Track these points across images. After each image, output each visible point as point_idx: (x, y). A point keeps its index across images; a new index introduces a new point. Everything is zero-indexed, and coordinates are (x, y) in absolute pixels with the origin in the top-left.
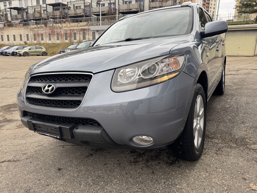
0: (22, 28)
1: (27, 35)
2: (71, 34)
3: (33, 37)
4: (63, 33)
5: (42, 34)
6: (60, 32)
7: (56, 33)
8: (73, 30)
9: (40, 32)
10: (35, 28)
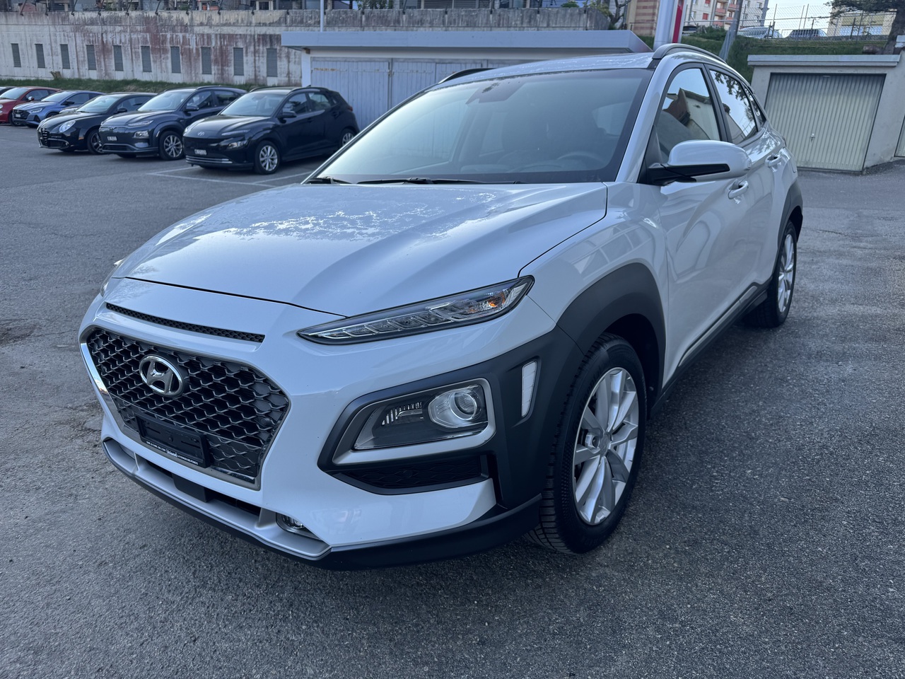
0: (46, 20)
1: (64, 48)
2: (223, 53)
3: (84, 55)
4: (193, 46)
5: (118, 48)
6: (186, 41)
7: (168, 46)
8: (232, 37)
9: (109, 38)
10: (93, 22)
